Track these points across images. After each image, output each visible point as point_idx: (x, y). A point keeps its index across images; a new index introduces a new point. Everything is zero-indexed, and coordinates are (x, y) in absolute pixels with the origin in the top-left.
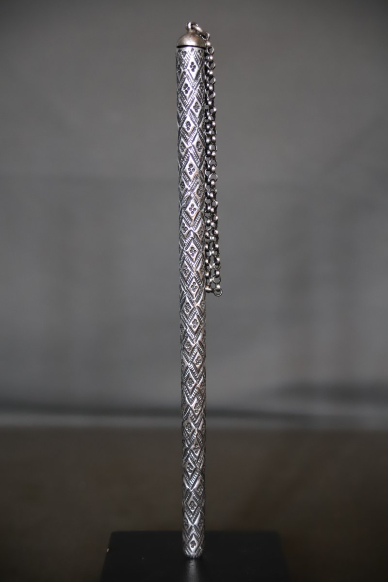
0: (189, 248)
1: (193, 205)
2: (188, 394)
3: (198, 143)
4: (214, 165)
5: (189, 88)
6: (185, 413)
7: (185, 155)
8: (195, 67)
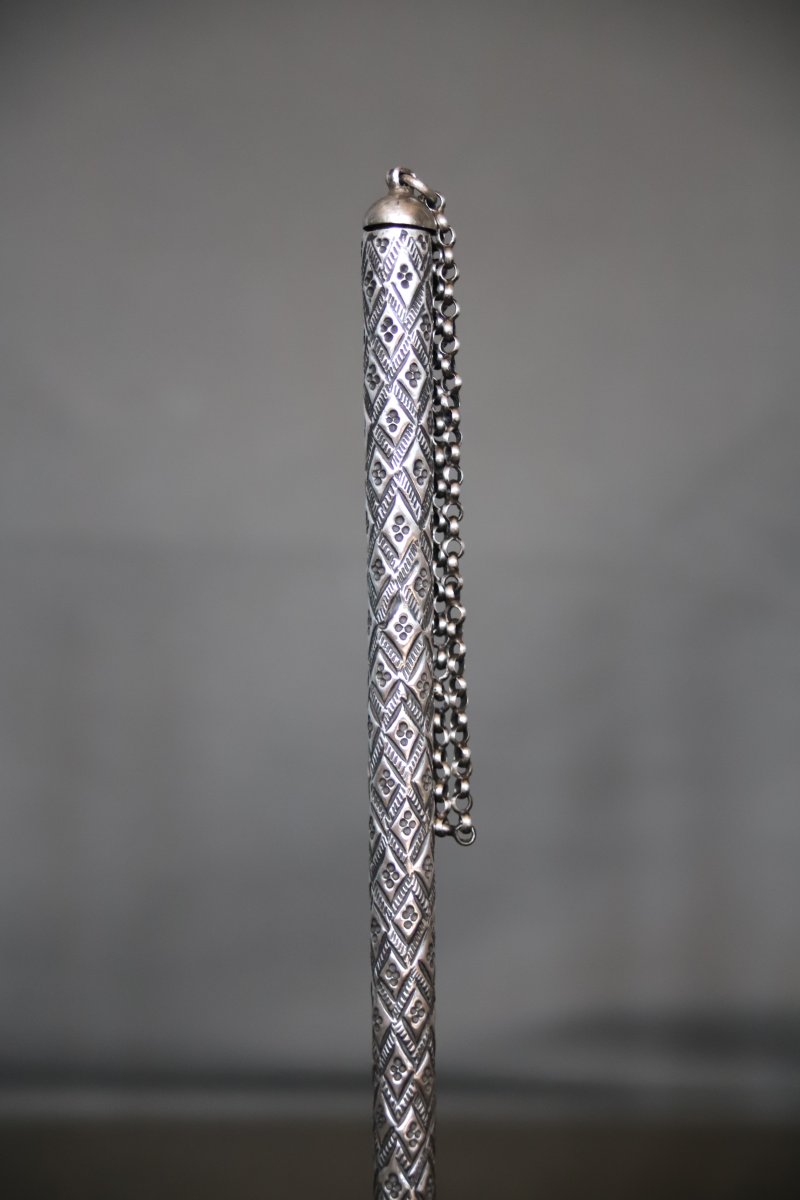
0: (395, 725)
1: (404, 618)
2: (392, 1099)
3: (417, 462)
4: (456, 518)
5: (395, 329)
6: (383, 1147)
7: (386, 491)
8: (409, 275)
